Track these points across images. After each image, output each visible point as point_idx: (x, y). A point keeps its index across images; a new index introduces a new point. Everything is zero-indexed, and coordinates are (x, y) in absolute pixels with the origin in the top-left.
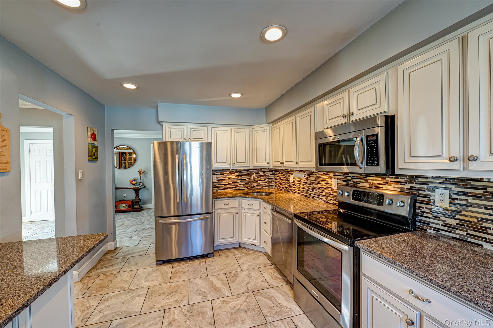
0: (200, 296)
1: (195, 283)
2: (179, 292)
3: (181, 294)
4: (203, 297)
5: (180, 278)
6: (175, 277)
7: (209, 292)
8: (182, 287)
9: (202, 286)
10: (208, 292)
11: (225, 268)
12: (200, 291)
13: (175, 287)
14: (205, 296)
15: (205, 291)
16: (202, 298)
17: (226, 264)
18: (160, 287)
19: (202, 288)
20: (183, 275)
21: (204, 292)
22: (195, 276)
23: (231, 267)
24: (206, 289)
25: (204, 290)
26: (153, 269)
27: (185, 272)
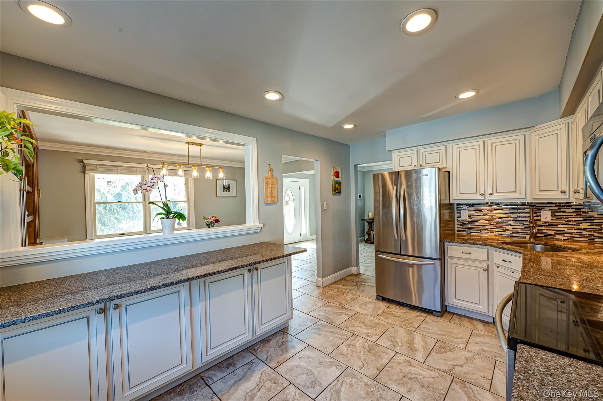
0: (390, 342)
1: (396, 330)
2: (376, 328)
3: (376, 331)
4: (392, 345)
5: (387, 318)
6: (383, 316)
7: (402, 345)
8: (381, 326)
9: (400, 336)
10: (400, 344)
11: (445, 335)
12: (395, 339)
13: (376, 323)
14: (394, 346)
15: (399, 342)
16: (390, 345)
17: (449, 332)
18: (365, 317)
19: (399, 338)
20: (391, 318)
21: (397, 342)
22: (401, 325)
23: (453, 337)
24: (401, 341)
25: (398, 340)
26: (371, 301)
27: (395, 316)
